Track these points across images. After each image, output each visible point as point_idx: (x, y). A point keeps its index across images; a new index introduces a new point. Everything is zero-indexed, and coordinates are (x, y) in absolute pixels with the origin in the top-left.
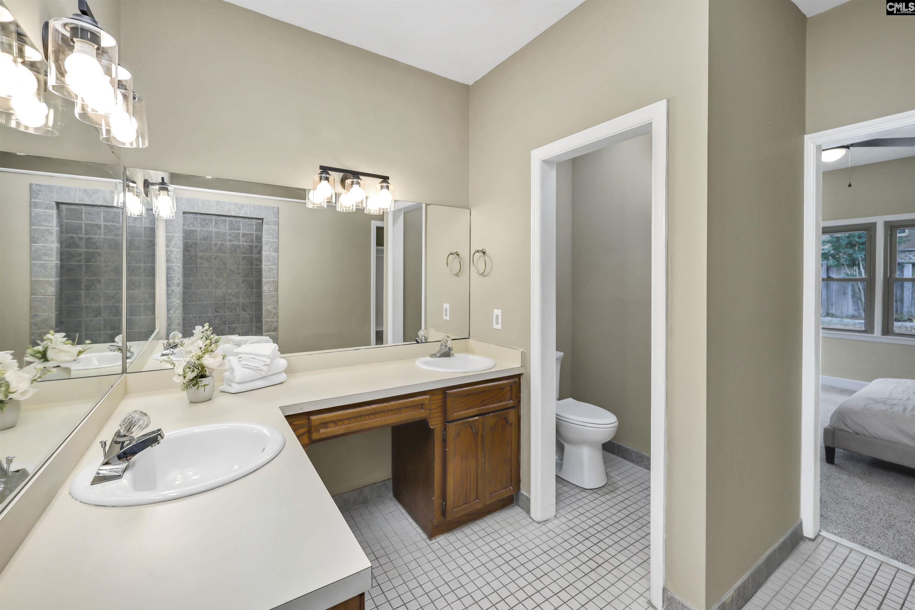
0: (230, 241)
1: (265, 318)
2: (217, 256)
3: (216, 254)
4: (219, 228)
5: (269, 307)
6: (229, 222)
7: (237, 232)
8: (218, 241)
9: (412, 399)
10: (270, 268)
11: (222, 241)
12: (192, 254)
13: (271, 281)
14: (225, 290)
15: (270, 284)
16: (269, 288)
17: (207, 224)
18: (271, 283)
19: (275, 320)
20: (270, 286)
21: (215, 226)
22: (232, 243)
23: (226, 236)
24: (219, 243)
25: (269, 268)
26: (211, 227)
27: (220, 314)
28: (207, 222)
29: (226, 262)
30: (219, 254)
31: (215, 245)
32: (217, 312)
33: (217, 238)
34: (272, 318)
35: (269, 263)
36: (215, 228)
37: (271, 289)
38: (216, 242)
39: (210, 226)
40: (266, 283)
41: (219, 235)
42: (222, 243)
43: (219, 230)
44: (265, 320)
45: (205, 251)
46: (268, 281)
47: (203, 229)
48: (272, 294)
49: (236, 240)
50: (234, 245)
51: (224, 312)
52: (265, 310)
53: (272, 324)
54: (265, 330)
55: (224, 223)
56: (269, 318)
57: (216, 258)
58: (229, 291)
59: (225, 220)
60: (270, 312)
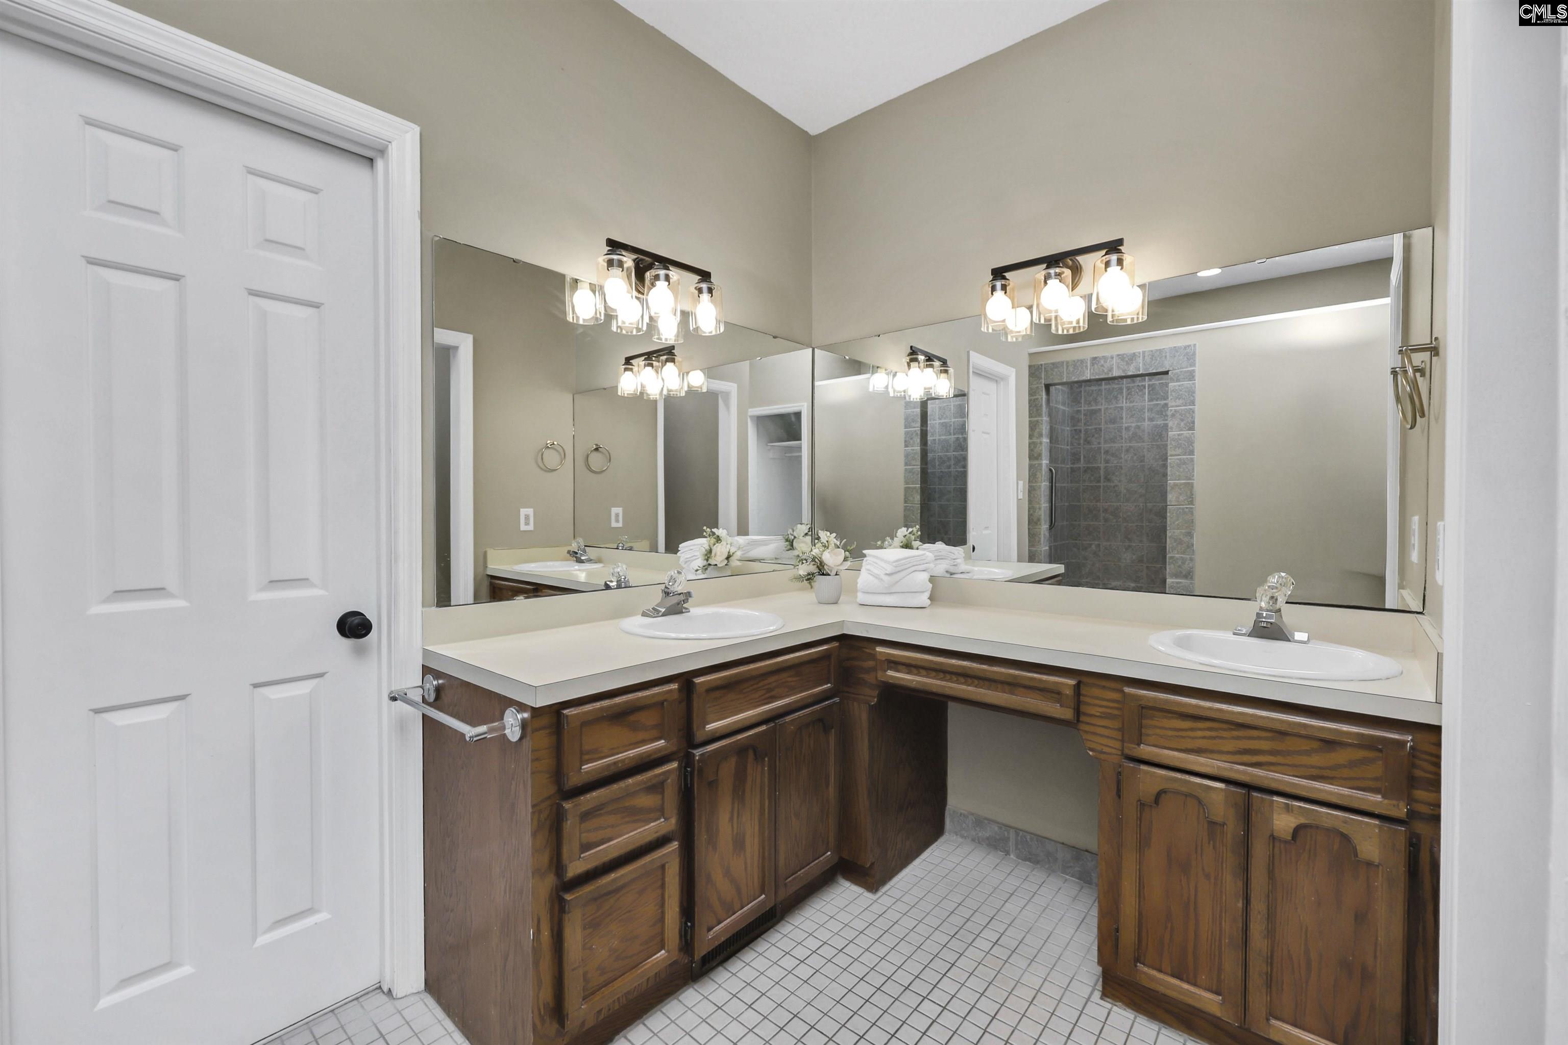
0: (1151, 420)
1: (1169, 551)
2: (1130, 447)
3: (1128, 445)
4: (1133, 402)
5: (1177, 532)
6: (1148, 388)
7: (1163, 402)
8: (1131, 423)
9: (1036, 675)
10: (1180, 460)
11: (1138, 421)
12: (1093, 446)
13: (1181, 484)
14: (1141, 504)
15: (1181, 489)
16: (1178, 498)
17: (1116, 398)
18: (1181, 487)
19: (1188, 556)
20: (1181, 494)
21: (1126, 399)
22: (1154, 423)
23: (1144, 412)
24: (1133, 425)
25: (1178, 459)
26: (1121, 401)
27: (1134, 544)
28: (1116, 393)
29: (1144, 456)
30: (1134, 444)
31: (1127, 429)
32: (1130, 540)
33: (1130, 418)
34: (1184, 553)
35: (1179, 451)
36: (1126, 403)
37: (1181, 498)
38: (1129, 425)
39: (1118, 401)
40: (1172, 488)
41: (1133, 412)
42: (1137, 425)
43: (1133, 404)
44: (1170, 555)
45: (1113, 440)
46: (1175, 485)
47: (1109, 407)
48: (1183, 509)
49: (1161, 417)
50: (1156, 426)
51: (1141, 541)
52: (1170, 537)
53: (1184, 563)
54: (1169, 573)
55: (1141, 390)
56: (1178, 553)
57: (1127, 451)
58: (1149, 505)
59: (1142, 385)
60: (1180, 542)
